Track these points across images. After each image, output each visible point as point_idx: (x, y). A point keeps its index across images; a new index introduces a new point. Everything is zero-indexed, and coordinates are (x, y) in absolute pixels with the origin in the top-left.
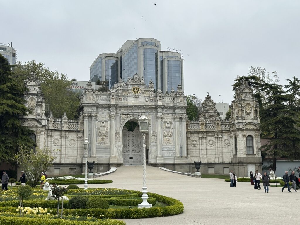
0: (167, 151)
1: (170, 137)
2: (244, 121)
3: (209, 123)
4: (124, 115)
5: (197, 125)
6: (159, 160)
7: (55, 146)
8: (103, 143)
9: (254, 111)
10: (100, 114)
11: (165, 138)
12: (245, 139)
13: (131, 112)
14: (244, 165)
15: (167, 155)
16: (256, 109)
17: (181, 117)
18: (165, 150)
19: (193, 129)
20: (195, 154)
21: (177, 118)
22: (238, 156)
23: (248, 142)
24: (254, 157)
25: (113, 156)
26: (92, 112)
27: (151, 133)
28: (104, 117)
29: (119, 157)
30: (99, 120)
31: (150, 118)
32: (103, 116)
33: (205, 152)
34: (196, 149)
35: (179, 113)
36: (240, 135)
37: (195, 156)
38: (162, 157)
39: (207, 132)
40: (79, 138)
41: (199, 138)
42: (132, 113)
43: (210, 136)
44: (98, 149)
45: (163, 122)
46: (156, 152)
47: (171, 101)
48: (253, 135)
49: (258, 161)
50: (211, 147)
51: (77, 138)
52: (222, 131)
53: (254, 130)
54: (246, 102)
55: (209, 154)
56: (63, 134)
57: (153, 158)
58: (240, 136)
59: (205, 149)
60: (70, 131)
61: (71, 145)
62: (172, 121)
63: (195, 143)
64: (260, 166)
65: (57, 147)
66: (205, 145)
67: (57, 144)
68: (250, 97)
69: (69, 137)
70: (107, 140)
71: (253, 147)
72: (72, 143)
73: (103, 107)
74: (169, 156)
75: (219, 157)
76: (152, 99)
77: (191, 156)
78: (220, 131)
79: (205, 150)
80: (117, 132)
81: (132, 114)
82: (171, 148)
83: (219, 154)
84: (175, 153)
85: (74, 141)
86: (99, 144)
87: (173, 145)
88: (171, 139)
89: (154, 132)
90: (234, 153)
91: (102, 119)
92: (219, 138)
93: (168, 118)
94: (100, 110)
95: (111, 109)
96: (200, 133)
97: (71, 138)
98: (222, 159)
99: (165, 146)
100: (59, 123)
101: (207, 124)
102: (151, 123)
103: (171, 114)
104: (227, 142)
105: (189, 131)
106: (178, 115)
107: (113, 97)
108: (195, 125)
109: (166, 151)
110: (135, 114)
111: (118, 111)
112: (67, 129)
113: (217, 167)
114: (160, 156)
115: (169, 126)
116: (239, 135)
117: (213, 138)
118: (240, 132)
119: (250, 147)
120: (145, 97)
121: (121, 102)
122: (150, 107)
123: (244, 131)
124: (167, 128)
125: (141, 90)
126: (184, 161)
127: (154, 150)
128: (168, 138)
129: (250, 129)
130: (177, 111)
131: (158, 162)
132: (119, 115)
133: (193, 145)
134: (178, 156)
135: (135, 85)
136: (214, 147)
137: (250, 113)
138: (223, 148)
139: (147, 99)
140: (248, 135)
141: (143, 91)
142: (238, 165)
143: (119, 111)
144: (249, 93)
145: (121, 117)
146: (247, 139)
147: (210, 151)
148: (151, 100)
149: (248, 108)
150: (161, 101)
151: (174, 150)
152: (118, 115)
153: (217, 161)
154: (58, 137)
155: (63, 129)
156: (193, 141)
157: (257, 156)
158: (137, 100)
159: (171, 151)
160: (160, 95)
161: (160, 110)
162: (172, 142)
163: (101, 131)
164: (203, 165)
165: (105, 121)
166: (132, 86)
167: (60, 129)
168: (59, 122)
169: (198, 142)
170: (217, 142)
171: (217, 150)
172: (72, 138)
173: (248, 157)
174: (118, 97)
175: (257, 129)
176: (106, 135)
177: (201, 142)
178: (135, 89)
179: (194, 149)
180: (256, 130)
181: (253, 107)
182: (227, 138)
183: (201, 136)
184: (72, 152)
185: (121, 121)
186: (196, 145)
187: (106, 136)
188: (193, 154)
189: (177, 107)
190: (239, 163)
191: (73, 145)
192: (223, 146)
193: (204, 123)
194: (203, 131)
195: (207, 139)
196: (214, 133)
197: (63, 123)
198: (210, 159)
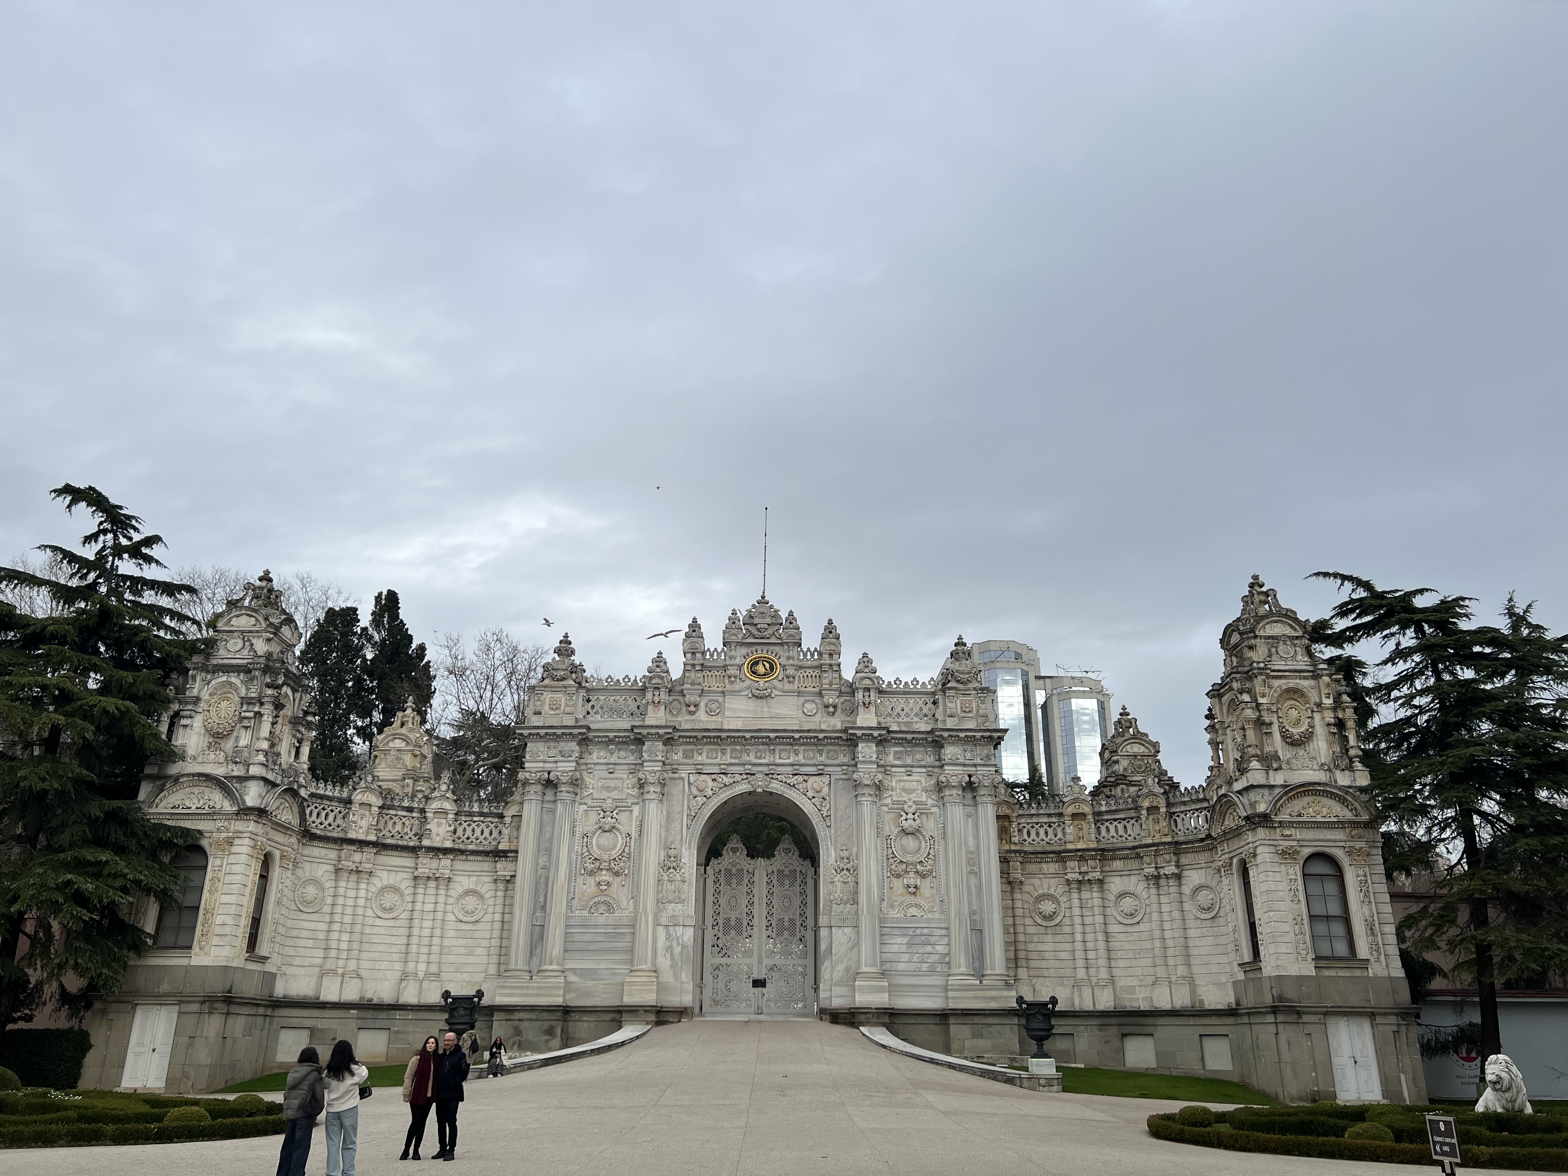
0: (910, 945)
1: (923, 876)
2: (1278, 779)
3: (1114, 808)
4: (703, 777)
5: (1054, 820)
6: (863, 990)
7: (379, 922)
8: (602, 908)
9: (1329, 725)
10: (601, 772)
11: (898, 884)
12: (1296, 871)
13: (737, 761)
14: (1305, 1018)
15: (911, 967)
16: (1336, 717)
17: (970, 783)
18: (899, 940)
19: (1038, 840)
20: (1052, 964)
21: (948, 786)
22: (1269, 967)
23: (1315, 888)
24: (1357, 973)
25: (644, 967)
26: (559, 764)
27: (832, 860)
28: (616, 788)
29: (676, 976)
30: (589, 802)
31: (825, 790)
32: (611, 784)
33: (1102, 953)
34: (1059, 938)
35: (961, 760)
36: (1266, 849)
37: (1052, 972)
38: (883, 974)
39: (1104, 854)
40: (501, 886)
41: (1068, 882)
42: (744, 765)
43: (1120, 873)
44: (577, 938)
45: (885, 809)
46: (856, 949)
47: (921, 709)
48: (1339, 854)
49: (1387, 1001)
50: (1129, 929)
51: (492, 886)
52: (1177, 843)
53: (1340, 825)
54: (1276, 683)
55: (1121, 963)
56: (427, 865)
57: (839, 984)
58: (1265, 854)
59: (1101, 937)
60: (462, 852)
61: (461, 917)
62: (930, 802)
63: (1047, 907)
64: (1403, 1029)
65: (390, 923)
66: (1099, 919)
67: (391, 910)
68: (1299, 657)
69: (457, 878)
70: (619, 891)
71: (1346, 920)
72: (469, 908)
73: (611, 741)
74: (917, 973)
75: (1173, 978)
76: (831, 701)
77: (1032, 972)
78: (1164, 843)
79: (1101, 945)
80: (672, 852)
81: (740, 769)
82: (926, 931)
83: (1171, 962)
84: (947, 959)
85: (481, 897)
86: (585, 913)
87: (937, 916)
88: (925, 886)
89: (845, 854)
90: (1247, 957)
91: (604, 795)
92: (1163, 882)
93: (908, 785)
94: (597, 755)
95: (645, 748)
96: (1071, 859)
97: (463, 883)
98: (1186, 990)
99: (898, 920)
100: (415, 814)
101: (1100, 813)
102: (829, 809)
103: (924, 770)
104: (1204, 897)
105: (1018, 848)
106: (954, 774)
107: (657, 699)
108: (1046, 820)
109: (904, 949)
110: (755, 769)
111: (677, 756)
112: (448, 844)
113: (1167, 1031)
114: (867, 969)
115: (915, 825)
116: (1259, 851)
117: (1134, 883)
118: (1261, 833)
119: (1327, 918)
120: (799, 694)
121: (693, 717)
122: (821, 736)
123: (1287, 832)
124: (905, 832)
125: (784, 667)
126: (993, 999)
127: (844, 939)
128: (912, 882)
129: (1319, 819)
130: (950, 751)
131: (863, 999)
132: (683, 779)
133: (1039, 921)
134: (963, 969)
135: (759, 648)
136: (1141, 927)
137: (1308, 737)
138: (1192, 933)
139: (810, 706)
140: (1307, 851)
141: (791, 671)
142: (1270, 1018)
143: (685, 761)
144: (1292, 638)
145: (689, 783)
146: (1304, 875)
147: (1127, 946)
148: (827, 707)
149: (1294, 713)
150: (872, 709)
151: (945, 941)
152: (676, 775)
153: (1163, 1000)
154: (403, 881)
155: (426, 842)
156: (1040, 899)
157: (1376, 970)
158: (766, 709)
159: (929, 949)
160: (867, 682)
161: (867, 751)
162: (934, 901)
163: (596, 852)
164: (1095, 1022)
165: (620, 806)
166: (744, 651)
167: (411, 844)
168: (410, 809)
169: (1067, 905)
170: (1154, 899)
171: (1157, 943)
172: (472, 887)
173: (1326, 973)
174: (680, 698)
175: (1358, 819)
176: (617, 868)
177: (1076, 903)
178: (757, 663)
179: (1049, 938)
180: (1354, 824)
181: (1319, 705)
182: (1202, 881)
183: (1076, 876)
184: (462, 951)
185: (693, 803)
186: (1057, 921)
187: (617, 874)
188: (1043, 964)
189: (945, 734)
190: (1275, 1010)
191: (473, 919)
192: (1191, 923)
193: (1086, 809)
194: (1085, 846)
195: (1106, 886)
196: (1139, 857)
197: (429, 815)
198: (1131, 989)
